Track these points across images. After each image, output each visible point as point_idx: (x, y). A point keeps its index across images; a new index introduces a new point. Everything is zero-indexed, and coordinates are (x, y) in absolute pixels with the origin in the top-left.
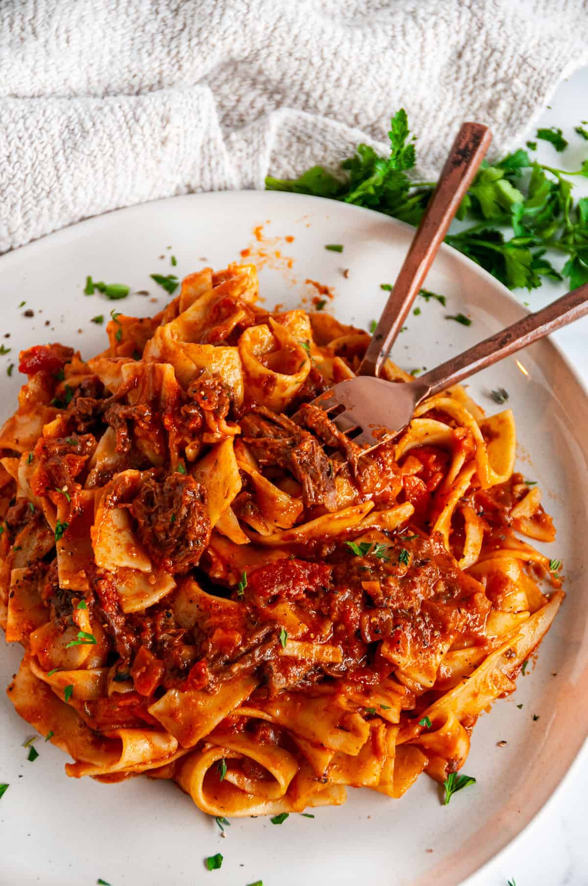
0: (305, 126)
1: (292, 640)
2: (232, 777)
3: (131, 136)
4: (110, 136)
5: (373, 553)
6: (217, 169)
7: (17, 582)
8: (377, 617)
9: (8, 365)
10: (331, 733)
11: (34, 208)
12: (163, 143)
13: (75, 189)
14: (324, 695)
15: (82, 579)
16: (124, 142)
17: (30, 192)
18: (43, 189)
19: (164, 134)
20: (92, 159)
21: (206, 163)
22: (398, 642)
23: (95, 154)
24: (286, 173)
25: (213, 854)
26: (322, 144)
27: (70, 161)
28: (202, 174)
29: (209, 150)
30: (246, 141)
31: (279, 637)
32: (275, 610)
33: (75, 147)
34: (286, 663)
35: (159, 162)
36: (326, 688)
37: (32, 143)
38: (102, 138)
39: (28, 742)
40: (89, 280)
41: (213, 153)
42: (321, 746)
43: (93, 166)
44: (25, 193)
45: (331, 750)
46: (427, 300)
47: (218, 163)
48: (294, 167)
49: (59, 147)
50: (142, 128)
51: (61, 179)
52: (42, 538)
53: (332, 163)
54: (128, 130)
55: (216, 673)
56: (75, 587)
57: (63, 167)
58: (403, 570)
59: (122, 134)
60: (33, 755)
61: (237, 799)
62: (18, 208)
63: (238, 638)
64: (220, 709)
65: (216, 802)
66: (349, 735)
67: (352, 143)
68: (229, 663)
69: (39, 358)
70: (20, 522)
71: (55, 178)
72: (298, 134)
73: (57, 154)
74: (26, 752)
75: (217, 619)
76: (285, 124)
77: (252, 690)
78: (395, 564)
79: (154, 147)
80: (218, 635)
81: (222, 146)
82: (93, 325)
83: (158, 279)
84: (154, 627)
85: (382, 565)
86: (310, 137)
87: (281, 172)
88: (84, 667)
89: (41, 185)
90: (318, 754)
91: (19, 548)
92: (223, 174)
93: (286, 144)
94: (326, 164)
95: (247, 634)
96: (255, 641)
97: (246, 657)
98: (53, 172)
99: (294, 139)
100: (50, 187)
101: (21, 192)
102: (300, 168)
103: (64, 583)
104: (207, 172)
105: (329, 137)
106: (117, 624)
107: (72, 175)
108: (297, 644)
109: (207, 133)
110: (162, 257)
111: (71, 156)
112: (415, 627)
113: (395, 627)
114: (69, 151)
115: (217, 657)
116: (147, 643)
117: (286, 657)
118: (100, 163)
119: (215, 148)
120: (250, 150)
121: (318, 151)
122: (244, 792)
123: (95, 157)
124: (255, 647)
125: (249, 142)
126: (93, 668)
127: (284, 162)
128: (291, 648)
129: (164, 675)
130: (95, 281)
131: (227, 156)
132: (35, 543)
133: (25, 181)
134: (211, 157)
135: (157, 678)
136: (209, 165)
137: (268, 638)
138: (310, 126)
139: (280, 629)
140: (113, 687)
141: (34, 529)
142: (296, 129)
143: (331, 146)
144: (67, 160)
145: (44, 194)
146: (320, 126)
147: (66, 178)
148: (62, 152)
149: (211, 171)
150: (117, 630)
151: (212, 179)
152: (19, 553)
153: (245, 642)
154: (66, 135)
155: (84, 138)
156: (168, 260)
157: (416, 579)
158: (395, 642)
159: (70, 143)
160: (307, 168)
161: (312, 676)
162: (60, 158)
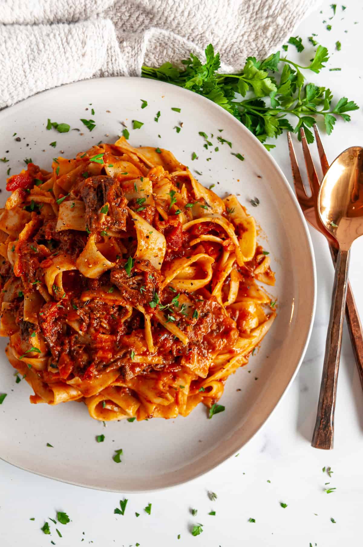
0: (164, 38)
1: (137, 355)
2: (109, 407)
3: (65, 53)
4: (53, 53)
5: (180, 312)
6: (115, 63)
7: (5, 309)
8: (180, 346)
9: (8, 169)
10: (155, 398)
11: (15, 92)
12: (83, 55)
13: (36, 82)
14: (153, 379)
15: (35, 318)
16: (61, 56)
17: (11, 85)
18: (18, 83)
19: (83, 51)
20: (44, 66)
21: (110, 60)
22: (190, 359)
23: (45, 63)
24: (154, 63)
25: (100, 434)
26: (172, 49)
27: (32, 67)
28: (108, 65)
29: (111, 52)
30: (132, 47)
31: (130, 355)
32: (129, 340)
33: (34, 60)
34: (133, 366)
35: (82, 65)
36: (154, 376)
37: (10, 57)
38: (49, 54)
39: (15, 374)
40: (49, 120)
41: (113, 54)
42: (150, 402)
43: (45, 70)
44: (9, 85)
45: (155, 403)
46: (222, 144)
47: (116, 60)
48: (157, 60)
49: (26, 59)
50: (71, 48)
51: (27, 78)
52: (17, 287)
53: (177, 60)
54: (63, 50)
55: (99, 371)
56: (31, 321)
57: (28, 71)
58: (195, 321)
59: (60, 52)
60: (18, 380)
61: (112, 414)
62: (6, 91)
63: (110, 355)
64: (101, 386)
65: (101, 415)
66: (164, 399)
67: (188, 50)
68: (106, 367)
69: (16, 183)
70: (7, 275)
71: (24, 77)
72: (161, 42)
73: (24, 63)
74: (15, 378)
75: (100, 345)
76: (153, 37)
77: (117, 376)
78: (191, 319)
79: (78, 58)
80: (100, 353)
81: (118, 50)
82: (51, 146)
83: (85, 122)
84: (70, 342)
85: (184, 318)
86: (166, 44)
87: (151, 62)
88: (36, 357)
89: (17, 81)
90: (148, 405)
91: (6, 291)
92: (119, 66)
93: (154, 46)
94: (175, 60)
95: (115, 353)
96: (118, 357)
97: (114, 364)
98: (23, 73)
99: (158, 44)
100: (22, 82)
101: (6, 84)
102: (160, 61)
103: (26, 319)
104: (110, 64)
105: (176, 45)
106: (52, 341)
107: (34, 75)
108: (140, 357)
109: (110, 43)
110: (87, 109)
111: (32, 65)
112: (199, 348)
113: (189, 350)
114: (31, 61)
115: (99, 363)
116: (67, 350)
117: (134, 363)
118: (48, 68)
119: (114, 51)
120: (133, 53)
121: (170, 53)
122: (114, 412)
123: (46, 65)
124: (118, 359)
125: (133, 48)
126: (41, 358)
127: (152, 57)
128: (137, 359)
129: (73, 369)
130: (52, 121)
131: (121, 55)
132: (13, 291)
133: (7, 79)
134: (112, 56)
135: (70, 372)
136: (112, 60)
137: (125, 355)
138: (166, 38)
139: (131, 351)
140: (50, 369)
141: (13, 282)
142: (159, 39)
143: (177, 51)
144: (30, 66)
145: (19, 85)
146: (172, 39)
147: (30, 76)
148: (27, 62)
149: (112, 64)
150: (52, 345)
151: (113, 68)
152: (6, 293)
153: (113, 357)
154: (29, 52)
155: (39, 54)
156: (90, 111)
157: (201, 326)
158: (188, 359)
159: (31, 57)
160: (164, 62)
161: (147, 369)
162: (26, 66)
